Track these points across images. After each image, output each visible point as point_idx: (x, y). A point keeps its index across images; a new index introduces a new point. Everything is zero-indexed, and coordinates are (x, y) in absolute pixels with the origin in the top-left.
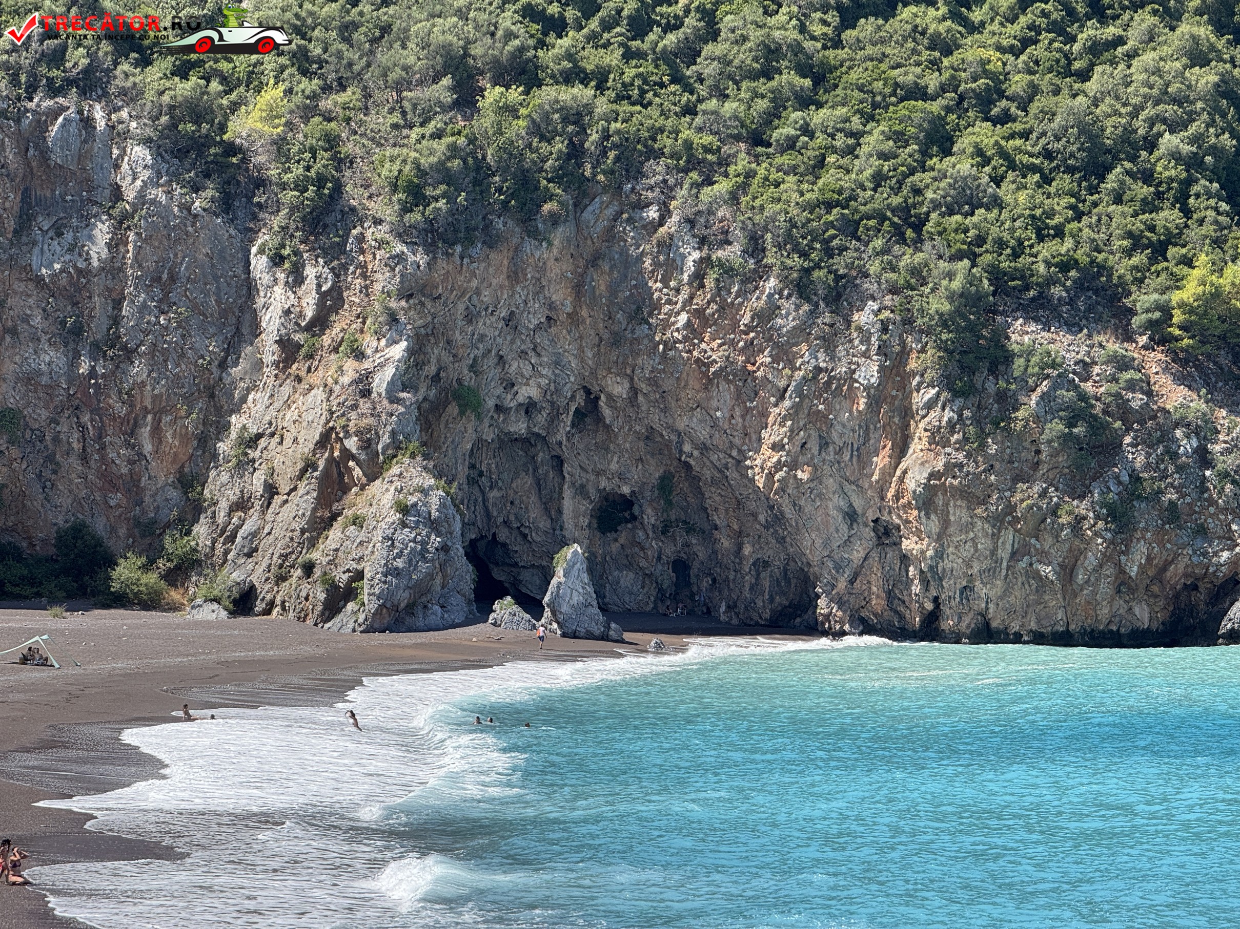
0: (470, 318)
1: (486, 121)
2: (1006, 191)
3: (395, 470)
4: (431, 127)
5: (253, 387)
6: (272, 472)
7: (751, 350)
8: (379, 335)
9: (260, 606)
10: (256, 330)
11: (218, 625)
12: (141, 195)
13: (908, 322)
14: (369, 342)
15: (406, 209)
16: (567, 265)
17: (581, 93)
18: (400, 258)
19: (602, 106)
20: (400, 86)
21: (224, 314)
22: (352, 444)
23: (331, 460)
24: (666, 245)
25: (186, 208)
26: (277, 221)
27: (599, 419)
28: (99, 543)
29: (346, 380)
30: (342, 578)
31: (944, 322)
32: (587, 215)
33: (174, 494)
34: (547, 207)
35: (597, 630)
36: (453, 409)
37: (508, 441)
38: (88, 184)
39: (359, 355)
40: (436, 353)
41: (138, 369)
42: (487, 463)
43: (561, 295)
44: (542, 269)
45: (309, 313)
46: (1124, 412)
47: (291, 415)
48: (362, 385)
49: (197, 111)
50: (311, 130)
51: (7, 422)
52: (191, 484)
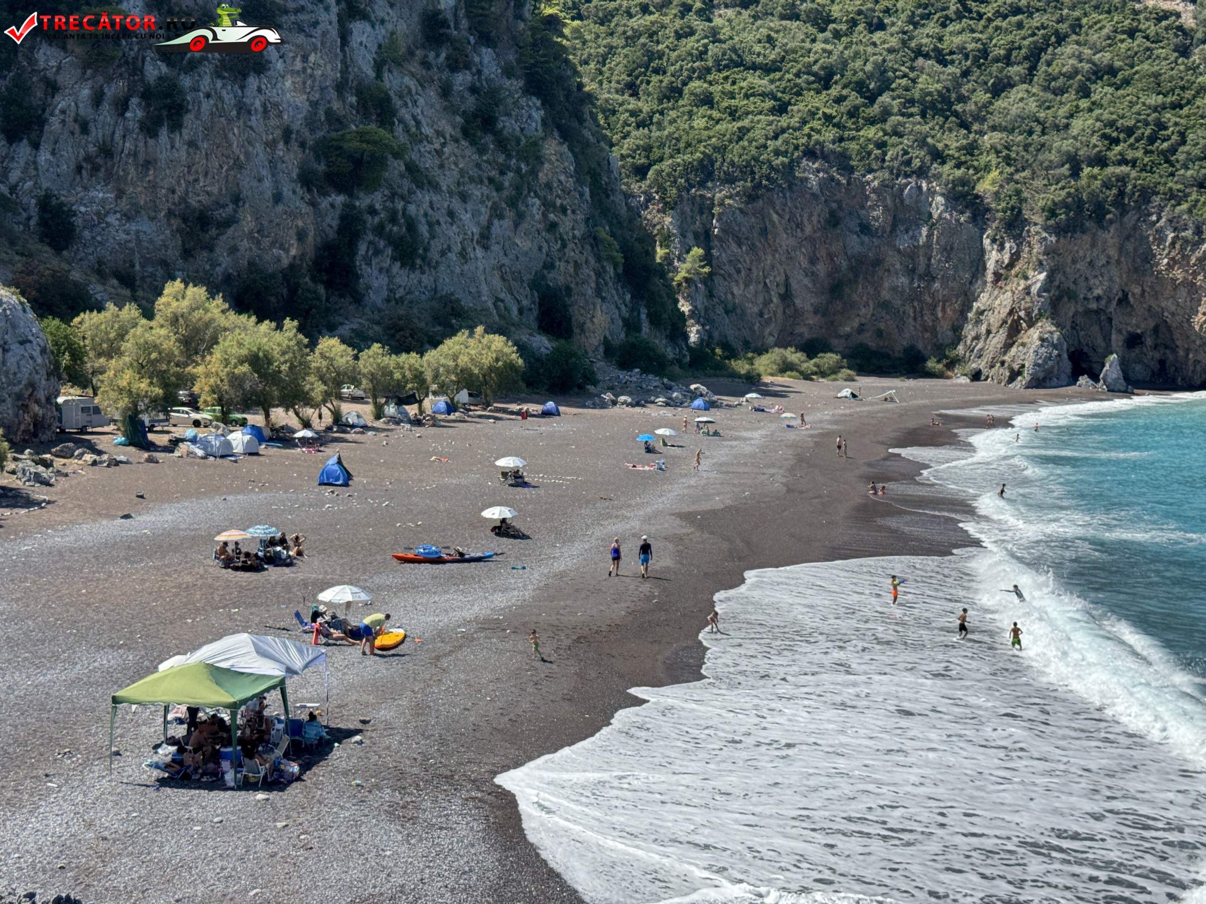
0: (1074, 262)
1: (1083, 182)
3: (1040, 324)
4: (1060, 185)
5: (983, 291)
6: (989, 325)
7: (1195, 274)
8: (1035, 270)
9: (983, 378)
10: (985, 269)
11: (966, 385)
12: (940, 216)
14: (1031, 273)
15: (1048, 219)
16: (1116, 240)
17: (1125, 169)
18: (1045, 239)
19: (1134, 173)
20: (1047, 169)
21: (972, 262)
22: (1022, 314)
23: (1013, 320)
24: (1159, 231)
25: (958, 220)
26: (994, 225)
27: (1128, 302)
28: (919, 352)
29: (1020, 288)
30: (1016, 367)
32: (1125, 219)
33: (950, 333)
34: (1108, 216)
35: (1123, 389)
36: (1065, 299)
37: (1088, 312)
38: (919, 212)
39: (1026, 278)
40: (1059, 277)
41: (937, 285)
42: (1080, 320)
43: (1113, 252)
44: (1105, 242)
45: (1006, 261)
47: (998, 302)
48: (1027, 291)
49: (963, 182)
50: (1010, 188)
51: (885, 305)
52: (957, 330)
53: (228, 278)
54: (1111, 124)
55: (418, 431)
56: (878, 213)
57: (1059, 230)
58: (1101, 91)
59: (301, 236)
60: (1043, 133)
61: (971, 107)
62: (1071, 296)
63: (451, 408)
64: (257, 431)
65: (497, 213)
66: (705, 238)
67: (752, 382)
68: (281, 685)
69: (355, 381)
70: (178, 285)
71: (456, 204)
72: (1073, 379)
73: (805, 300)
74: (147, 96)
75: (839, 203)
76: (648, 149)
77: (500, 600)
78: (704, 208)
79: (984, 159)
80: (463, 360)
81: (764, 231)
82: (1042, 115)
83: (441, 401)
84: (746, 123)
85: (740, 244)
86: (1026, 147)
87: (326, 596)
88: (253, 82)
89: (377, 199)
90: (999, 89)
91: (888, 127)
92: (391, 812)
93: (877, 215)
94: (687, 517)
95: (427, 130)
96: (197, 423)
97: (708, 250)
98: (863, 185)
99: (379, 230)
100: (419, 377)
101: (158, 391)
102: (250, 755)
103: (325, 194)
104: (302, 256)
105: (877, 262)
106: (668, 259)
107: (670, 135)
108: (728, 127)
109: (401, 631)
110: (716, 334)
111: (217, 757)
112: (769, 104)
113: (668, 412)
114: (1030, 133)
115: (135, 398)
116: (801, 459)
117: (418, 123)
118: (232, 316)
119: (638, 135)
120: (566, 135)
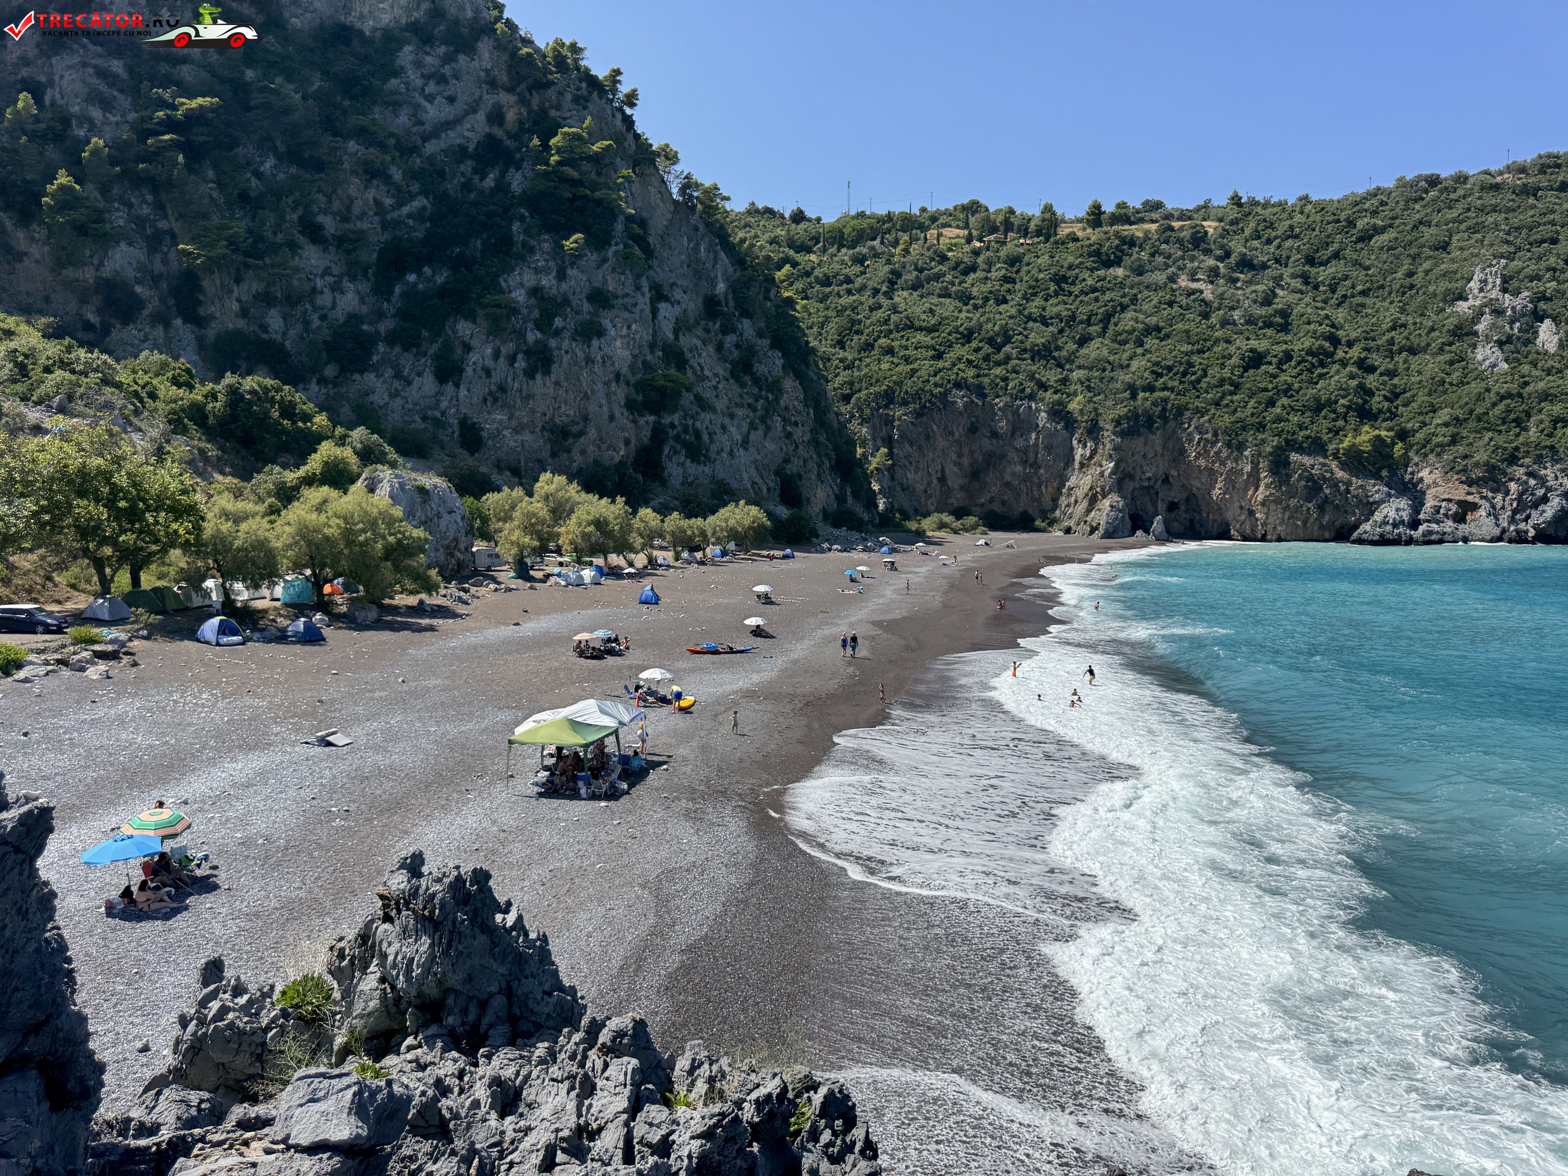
0: (1133, 455)
1: (1139, 402)
2: (1291, 417)
3: (1110, 496)
4: (1123, 405)
5: (1072, 475)
6: (1077, 497)
7: (1213, 463)
8: (1107, 461)
9: (1072, 532)
10: (1074, 460)
11: (1061, 537)
12: (1044, 425)
13: (1260, 454)
14: (1104, 463)
15: (1116, 427)
16: (1161, 441)
17: (1167, 394)
18: (1114, 440)
19: (1173, 396)
20: (1115, 394)
21: (1065, 456)
22: (1098, 489)
23: (1093, 494)
24: (1190, 434)
25: (1056, 428)
26: (1080, 431)
27: (1169, 482)
28: (1030, 515)
29: (1097, 473)
30: (1094, 524)
31: (1270, 454)
32: (1167, 427)
33: (1051, 502)
34: (1155, 425)
35: (1165, 539)
36: (1127, 480)
37: (1142, 488)
38: (1030, 423)
39: (1101, 466)
40: (1123, 465)
41: (1042, 471)
42: (1136, 493)
43: (1159, 449)
44: (1153, 442)
45: (1088, 455)
46: (1324, 479)
47: (1082, 482)
48: (1102, 474)
49: (1060, 403)
50: (1090, 407)
51: (1008, 485)
52: (1055, 500)
53: (580, 470)
54: (1157, 364)
55: (703, 568)
56: (1003, 423)
57: (1122, 434)
58: (1150, 342)
59: (627, 442)
60: (1112, 370)
61: (1064, 353)
62: (1131, 477)
63: (724, 553)
64: (599, 569)
65: (752, 426)
66: (889, 442)
67: (920, 535)
68: (616, 732)
69: (661, 536)
70: (548, 475)
71: (727, 421)
72: (1133, 533)
73: (955, 481)
74: (528, 353)
75: (977, 417)
76: (851, 384)
77: (756, 678)
78: (889, 422)
79: (1072, 388)
80: (732, 522)
81: (928, 437)
82: (1111, 358)
83: (717, 549)
84: (915, 366)
85: (911, 446)
86: (1101, 379)
87: (644, 675)
88: (595, 343)
89: (676, 418)
90: (1083, 341)
91: (1009, 367)
92: (687, 814)
93: (1002, 425)
94: (877, 624)
95: (707, 373)
96: (561, 564)
97: (891, 449)
98: (992, 406)
99: (677, 438)
100: (703, 533)
101: (536, 543)
102: (596, 777)
103: (643, 416)
104: (628, 456)
105: (1003, 457)
106: (864, 455)
107: (866, 375)
108: (904, 368)
109: (692, 698)
110: (896, 505)
111: (575, 779)
112: (931, 353)
113: (865, 556)
114: (1104, 370)
115: (521, 548)
116: (952, 586)
117: (702, 369)
118: (583, 495)
119: (844, 376)
120: (799, 376)
